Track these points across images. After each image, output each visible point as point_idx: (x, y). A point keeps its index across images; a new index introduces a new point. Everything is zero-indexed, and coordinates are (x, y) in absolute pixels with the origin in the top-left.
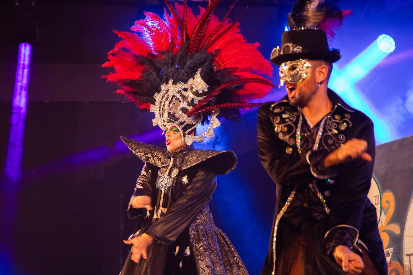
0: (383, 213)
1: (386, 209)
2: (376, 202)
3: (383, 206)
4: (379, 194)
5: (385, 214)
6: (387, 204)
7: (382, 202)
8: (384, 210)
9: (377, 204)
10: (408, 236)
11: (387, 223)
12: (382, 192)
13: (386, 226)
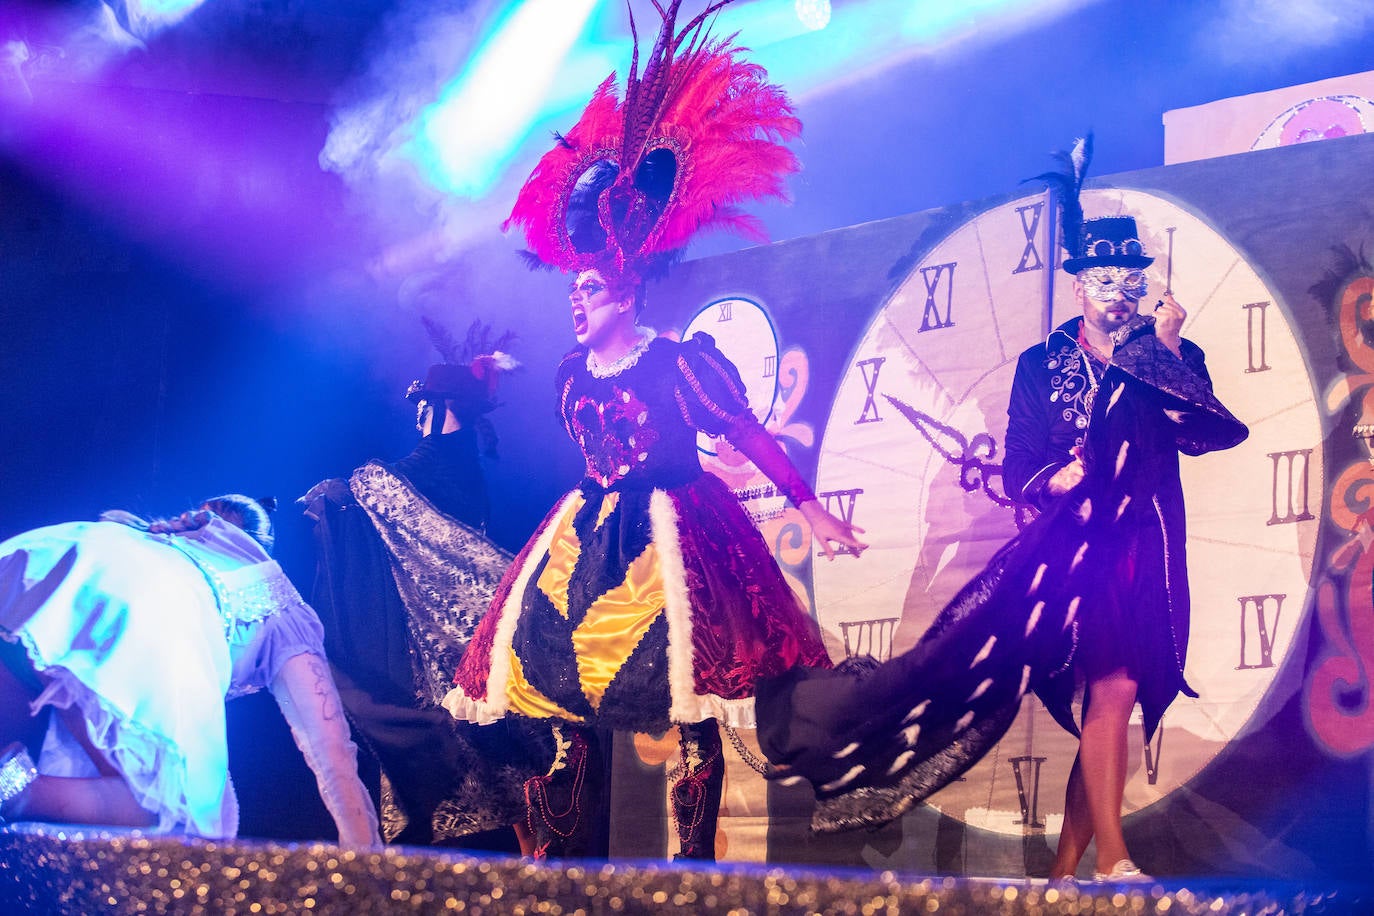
0: (779, 397)
1: (787, 389)
2: (767, 371)
3: (781, 379)
4: (775, 354)
5: (785, 399)
6: (791, 378)
7: (780, 370)
8: (782, 390)
9: (769, 376)
10: (829, 452)
11: (785, 420)
12: (783, 349)
13: (785, 426)
